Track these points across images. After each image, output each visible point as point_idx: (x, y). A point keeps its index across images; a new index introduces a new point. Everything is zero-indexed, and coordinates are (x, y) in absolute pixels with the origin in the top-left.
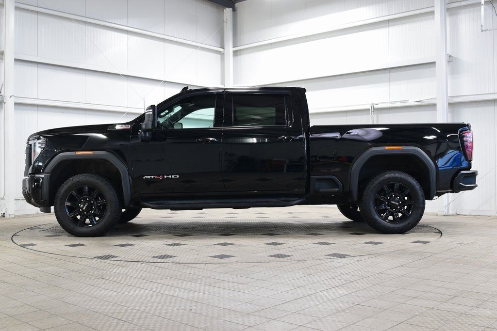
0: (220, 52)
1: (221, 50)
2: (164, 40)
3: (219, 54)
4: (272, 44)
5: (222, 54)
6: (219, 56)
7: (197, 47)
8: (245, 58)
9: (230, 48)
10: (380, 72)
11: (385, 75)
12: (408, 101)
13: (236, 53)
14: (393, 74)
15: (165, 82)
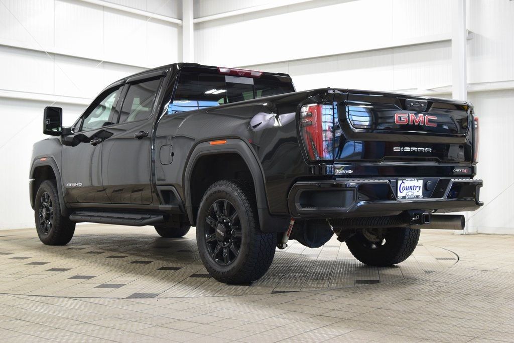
0: (177, 24)
1: (179, 22)
2: (104, 8)
3: (175, 27)
4: (244, 15)
5: (180, 27)
6: (175, 30)
7: (146, 18)
8: (210, 33)
9: (189, 20)
10: (381, 52)
11: (388, 56)
12: (417, 89)
13: (197, 26)
14: (398, 55)
15: (104, 62)
